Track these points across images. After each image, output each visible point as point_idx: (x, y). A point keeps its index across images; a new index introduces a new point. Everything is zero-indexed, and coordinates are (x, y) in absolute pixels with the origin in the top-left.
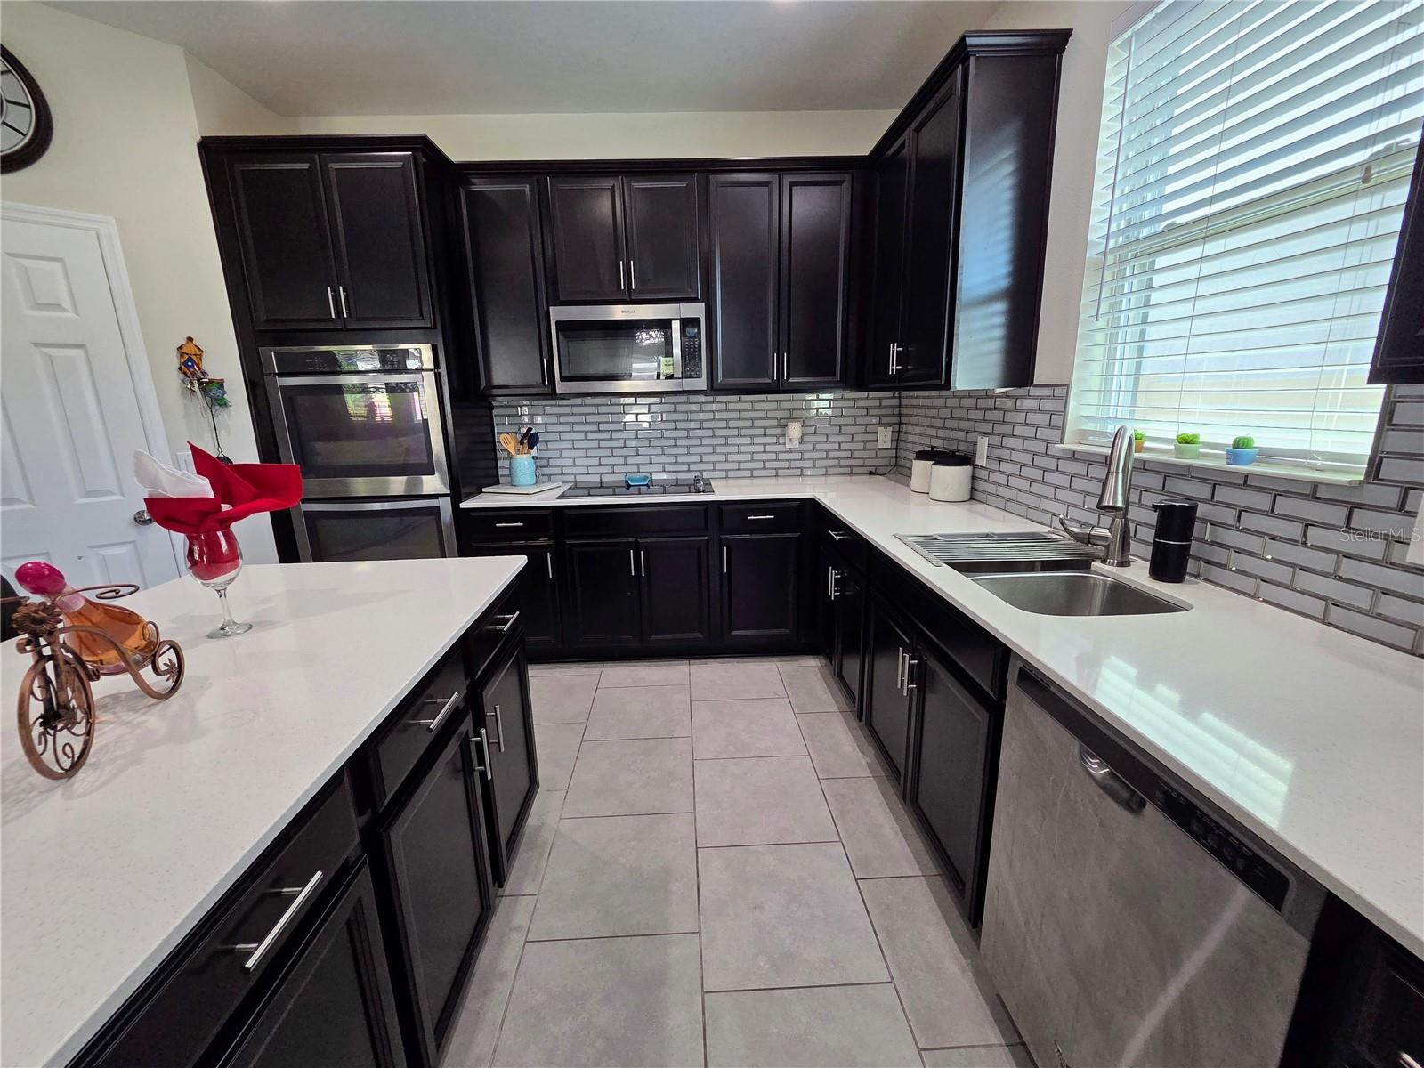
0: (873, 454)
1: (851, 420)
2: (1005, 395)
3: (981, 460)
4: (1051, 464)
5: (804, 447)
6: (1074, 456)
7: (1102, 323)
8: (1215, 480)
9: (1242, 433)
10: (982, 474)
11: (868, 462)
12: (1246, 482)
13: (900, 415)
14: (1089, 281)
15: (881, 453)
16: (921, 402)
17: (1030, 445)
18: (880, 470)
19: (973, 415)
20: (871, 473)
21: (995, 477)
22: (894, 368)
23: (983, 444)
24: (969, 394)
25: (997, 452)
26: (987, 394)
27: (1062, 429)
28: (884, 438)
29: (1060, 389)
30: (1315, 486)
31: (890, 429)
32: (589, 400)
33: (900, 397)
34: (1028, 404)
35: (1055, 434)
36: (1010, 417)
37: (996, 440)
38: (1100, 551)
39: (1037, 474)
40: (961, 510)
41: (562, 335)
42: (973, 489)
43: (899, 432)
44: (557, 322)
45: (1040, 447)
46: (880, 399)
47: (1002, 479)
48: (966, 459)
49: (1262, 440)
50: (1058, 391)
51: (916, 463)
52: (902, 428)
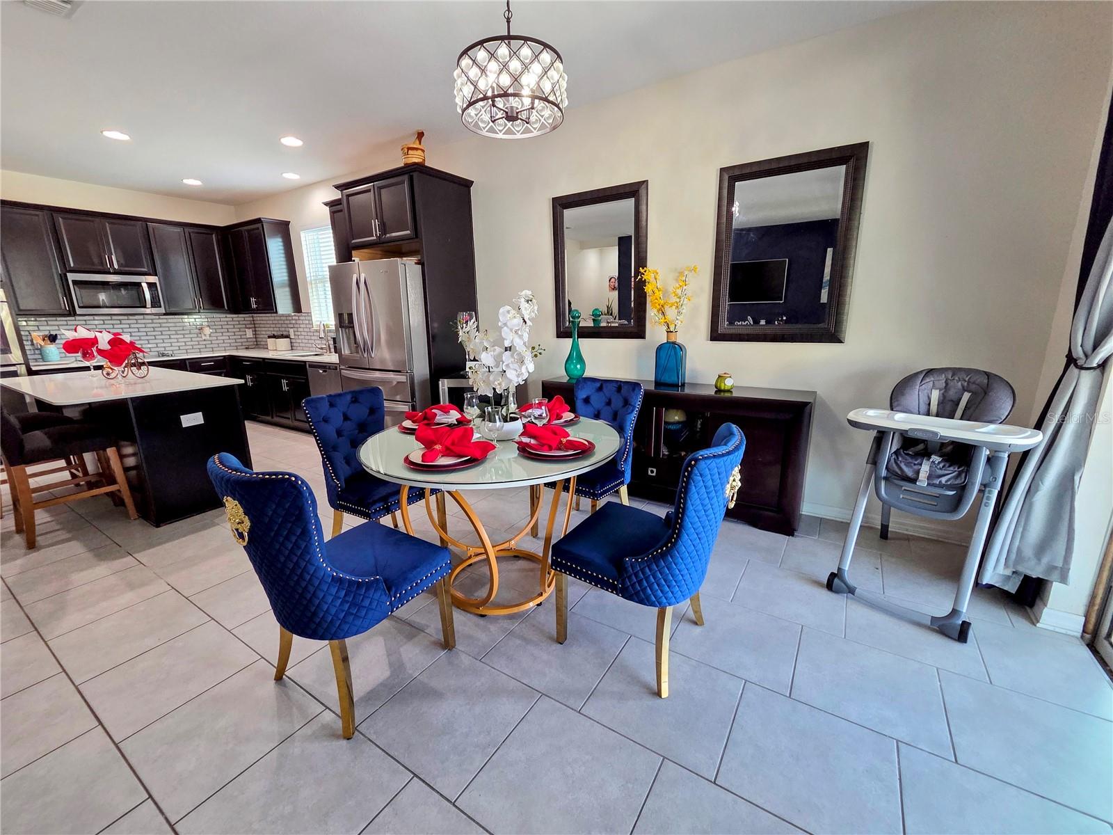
0: (245, 340)
1: (232, 326)
2: (295, 315)
3: (292, 337)
4: (312, 334)
5: (211, 338)
6: (316, 331)
7: (315, 297)
10: (293, 341)
11: (244, 344)
13: (254, 324)
14: (309, 287)
15: (251, 339)
16: (264, 318)
17: (306, 330)
18: (250, 347)
19: (286, 322)
20: (246, 348)
21: (298, 341)
22: (254, 306)
23: (291, 331)
24: (283, 315)
25: (296, 333)
26: (289, 316)
27: (312, 324)
28: (249, 333)
29: (309, 314)
31: (251, 330)
32: (95, 317)
33: (252, 317)
34: (302, 317)
35: (311, 326)
36: (298, 322)
37: (296, 329)
39: (309, 338)
40: (290, 352)
41: (77, 287)
42: (292, 346)
43: (254, 331)
44: (72, 281)
45: (308, 330)
46: (244, 317)
47: (300, 341)
48: (287, 337)
51: (268, 340)
52: (257, 329)
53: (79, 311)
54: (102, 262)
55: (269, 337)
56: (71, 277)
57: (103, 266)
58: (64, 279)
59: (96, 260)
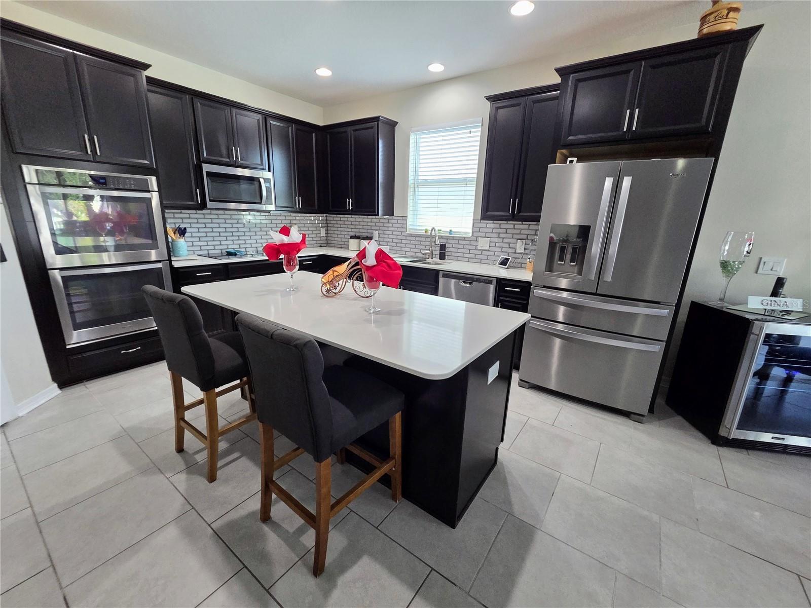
0: (319, 239)
4: (403, 238)
6: (411, 235)
8: (447, 238)
9: (451, 229)
11: (318, 242)
12: (453, 238)
13: (327, 224)
15: (322, 238)
17: (395, 233)
18: (323, 245)
20: (321, 246)
22: (350, 207)
23: (375, 233)
27: (406, 228)
30: (465, 238)
32: (227, 212)
33: (326, 217)
34: (393, 221)
35: (404, 230)
37: (381, 232)
38: (427, 256)
39: (398, 241)
41: (210, 179)
43: (327, 230)
44: (206, 172)
45: (398, 233)
49: (454, 230)
50: (404, 218)
51: (350, 240)
52: (329, 228)
53: (209, 204)
54: (229, 155)
55: (352, 238)
56: (206, 168)
57: (229, 158)
58: (199, 169)
59: (224, 152)
